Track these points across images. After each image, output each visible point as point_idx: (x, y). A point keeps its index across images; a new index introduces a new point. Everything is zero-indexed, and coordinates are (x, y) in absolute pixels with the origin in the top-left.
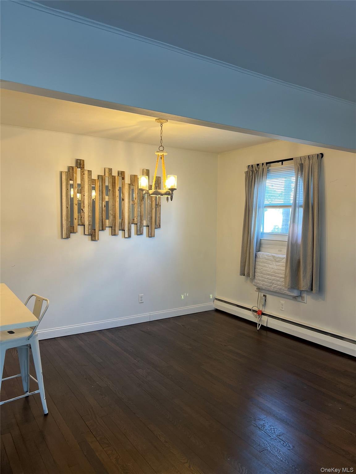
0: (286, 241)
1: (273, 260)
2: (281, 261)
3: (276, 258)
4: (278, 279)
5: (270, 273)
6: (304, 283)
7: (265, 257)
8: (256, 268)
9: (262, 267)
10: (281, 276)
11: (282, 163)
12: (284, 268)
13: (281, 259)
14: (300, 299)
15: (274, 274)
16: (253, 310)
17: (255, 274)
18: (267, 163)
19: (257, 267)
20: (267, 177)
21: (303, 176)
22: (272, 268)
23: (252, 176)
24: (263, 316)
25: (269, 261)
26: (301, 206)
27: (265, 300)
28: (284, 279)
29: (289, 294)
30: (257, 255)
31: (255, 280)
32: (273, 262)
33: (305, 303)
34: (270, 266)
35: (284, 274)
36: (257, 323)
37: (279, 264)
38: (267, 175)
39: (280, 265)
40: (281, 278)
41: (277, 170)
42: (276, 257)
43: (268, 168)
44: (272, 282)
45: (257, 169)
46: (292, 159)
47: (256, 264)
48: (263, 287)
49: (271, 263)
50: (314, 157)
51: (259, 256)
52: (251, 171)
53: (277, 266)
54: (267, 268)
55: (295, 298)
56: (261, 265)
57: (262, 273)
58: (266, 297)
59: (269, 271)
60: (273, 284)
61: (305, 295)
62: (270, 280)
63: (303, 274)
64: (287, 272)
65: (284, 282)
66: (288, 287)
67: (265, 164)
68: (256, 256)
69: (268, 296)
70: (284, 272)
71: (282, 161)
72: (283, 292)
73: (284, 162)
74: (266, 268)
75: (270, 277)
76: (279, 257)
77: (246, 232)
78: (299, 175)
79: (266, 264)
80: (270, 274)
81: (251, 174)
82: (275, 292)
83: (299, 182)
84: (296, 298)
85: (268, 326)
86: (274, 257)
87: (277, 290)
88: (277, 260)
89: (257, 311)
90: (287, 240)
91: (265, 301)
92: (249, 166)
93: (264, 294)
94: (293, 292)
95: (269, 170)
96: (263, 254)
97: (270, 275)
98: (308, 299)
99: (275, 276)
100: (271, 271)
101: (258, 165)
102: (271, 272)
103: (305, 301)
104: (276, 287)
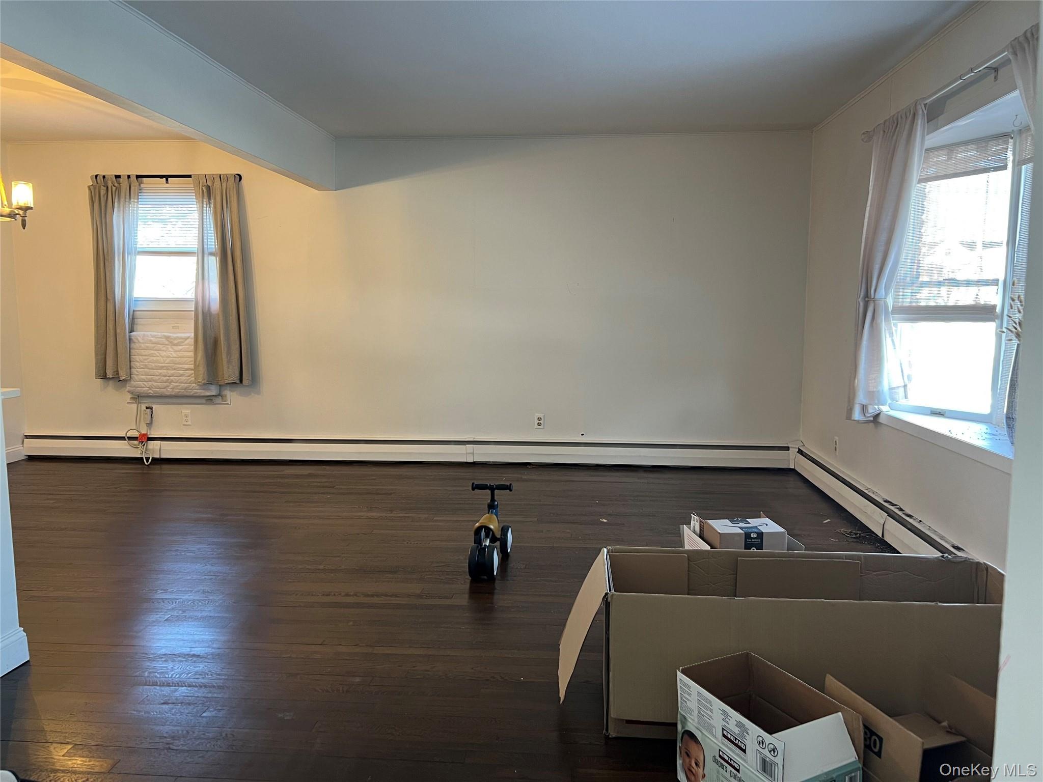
0: (193, 311)
1: (167, 343)
2: (183, 342)
3: (172, 340)
4: (181, 372)
5: (163, 365)
6: (229, 372)
7: (151, 340)
8: (132, 360)
9: (146, 357)
10: (186, 367)
11: (167, 180)
12: (192, 354)
13: (183, 340)
14: (219, 400)
15: (173, 366)
16: (128, 437)
17: (132, 372)
18: (138, 177)
19: (135, 358)
20: (139, 200)
21: (212, 205)
22: (167, 357)
23: (106, 196)
24: (151, 443)
25: (159, 345)
26: (211, 254)
27: (152, 415)
28: (193, 372)
29: (202, 394)
30: (132, 338)
31: (132, 382)
32: (168, 346)
33: (227, 404)
34: (163, 354)
35: (193, 363)
36: (142, 458)
37: (180, 347)
38: (140, 197)
39: (183, 350)
40: (187, 369)
41: (157, 191)
42: (172, 338)
43: (140, 185)
44: (168, 380)
45: (116, 184)
46: (190, 176)
47: (132, 354)
48: (150, 391)
49: (164, 349)
50: (230, 178)
51: (137, 339)
52: (104, 187)
53: (176, 351)
54: (158, 358)
55: (209, 400)
56: (144, 353)
57: (146, 367)
58: (152, 409)
59: (163, 361)
60: (172, 381)
61: (227, 392)
62: (166, 376)
63: (227, 358)
64: (199, 358)
65: (193, 375)
66: (203, 382)
67: (133, 178)
68: (130, 339)
69: (155, 407)
70: (193, 359)
71: (167, 177)
72: (191, 392)
73: (169, 179)
74: (155, 358)
75: (165, 371)
76: (177, 337)
77: (103, 299)
78: (205, 203)
79: (152, 352)
80: (163, 367)
81: (103, 192)
82: (176, 396)
83: (205, 215)
84: (212, 400)
85: (161, 457)
86: (167, 338)
87: (180, 392)
88: (176, 342)
89: (137, 438)
90: (193, 309)
91: (152, 417)
92: (96, 176)
93: (147, 405)
94: (210, 390)
95: (140, 190)
96: (144, 335)
97: (165, 368)
98: (233, 396)
99: (175, 369)
100: (166, 362)
101: (118, 177)
102: (167, 364)
103: (228, 402)
104: (177, 386)
